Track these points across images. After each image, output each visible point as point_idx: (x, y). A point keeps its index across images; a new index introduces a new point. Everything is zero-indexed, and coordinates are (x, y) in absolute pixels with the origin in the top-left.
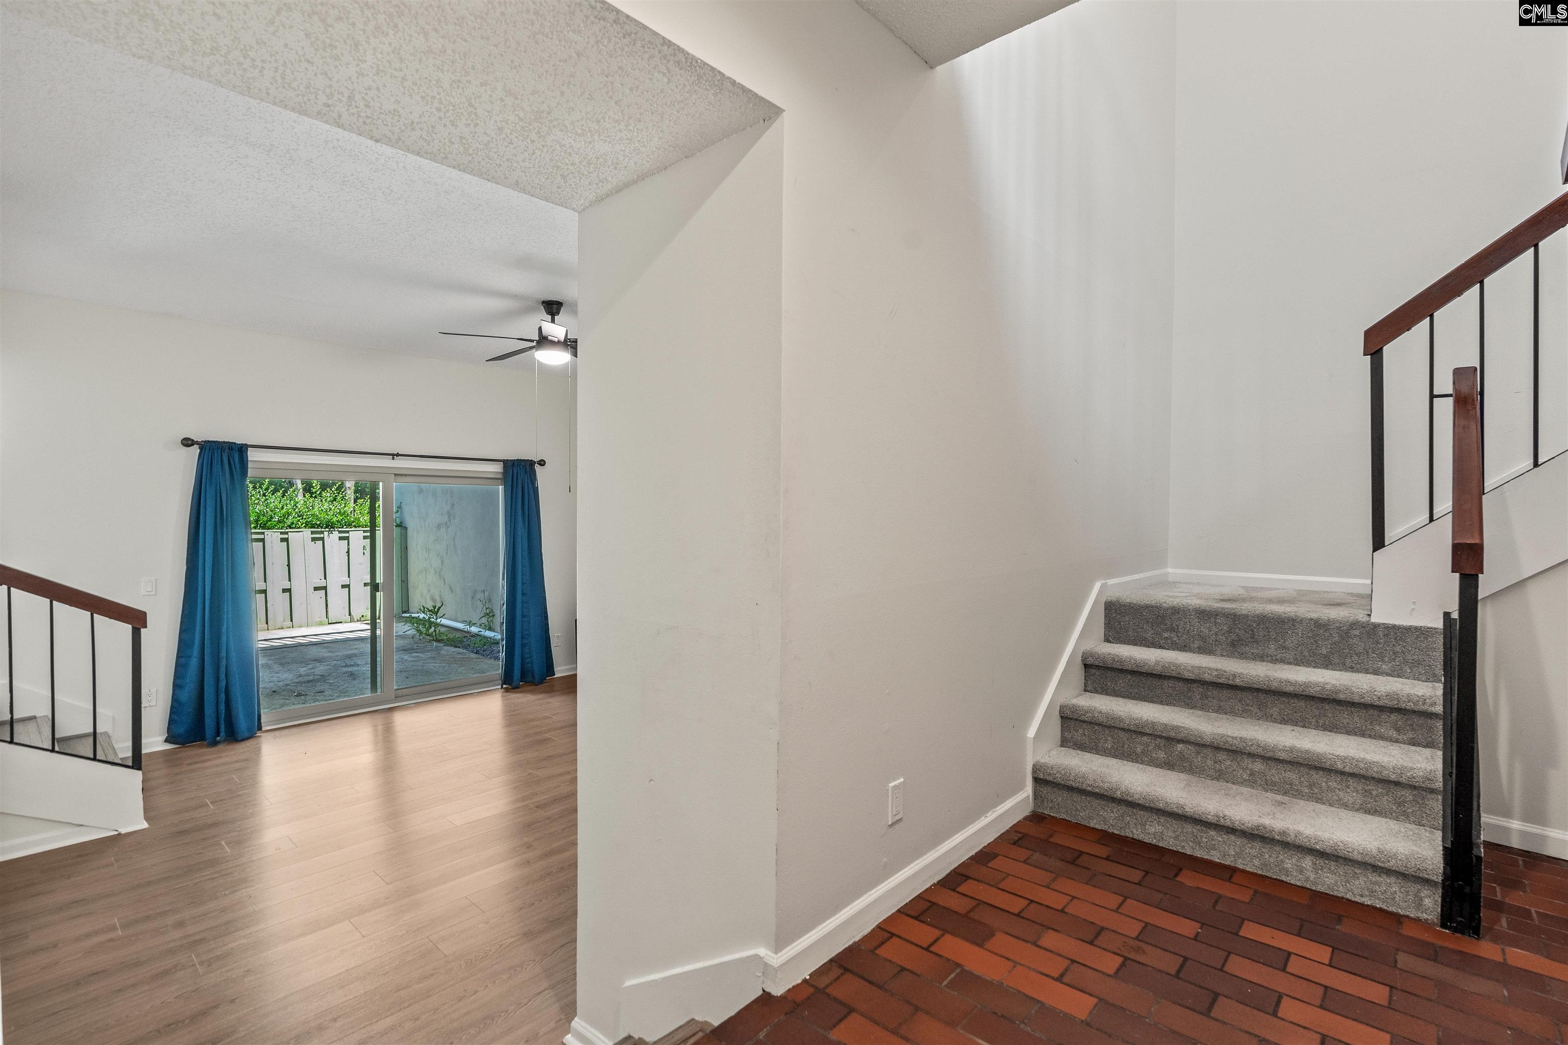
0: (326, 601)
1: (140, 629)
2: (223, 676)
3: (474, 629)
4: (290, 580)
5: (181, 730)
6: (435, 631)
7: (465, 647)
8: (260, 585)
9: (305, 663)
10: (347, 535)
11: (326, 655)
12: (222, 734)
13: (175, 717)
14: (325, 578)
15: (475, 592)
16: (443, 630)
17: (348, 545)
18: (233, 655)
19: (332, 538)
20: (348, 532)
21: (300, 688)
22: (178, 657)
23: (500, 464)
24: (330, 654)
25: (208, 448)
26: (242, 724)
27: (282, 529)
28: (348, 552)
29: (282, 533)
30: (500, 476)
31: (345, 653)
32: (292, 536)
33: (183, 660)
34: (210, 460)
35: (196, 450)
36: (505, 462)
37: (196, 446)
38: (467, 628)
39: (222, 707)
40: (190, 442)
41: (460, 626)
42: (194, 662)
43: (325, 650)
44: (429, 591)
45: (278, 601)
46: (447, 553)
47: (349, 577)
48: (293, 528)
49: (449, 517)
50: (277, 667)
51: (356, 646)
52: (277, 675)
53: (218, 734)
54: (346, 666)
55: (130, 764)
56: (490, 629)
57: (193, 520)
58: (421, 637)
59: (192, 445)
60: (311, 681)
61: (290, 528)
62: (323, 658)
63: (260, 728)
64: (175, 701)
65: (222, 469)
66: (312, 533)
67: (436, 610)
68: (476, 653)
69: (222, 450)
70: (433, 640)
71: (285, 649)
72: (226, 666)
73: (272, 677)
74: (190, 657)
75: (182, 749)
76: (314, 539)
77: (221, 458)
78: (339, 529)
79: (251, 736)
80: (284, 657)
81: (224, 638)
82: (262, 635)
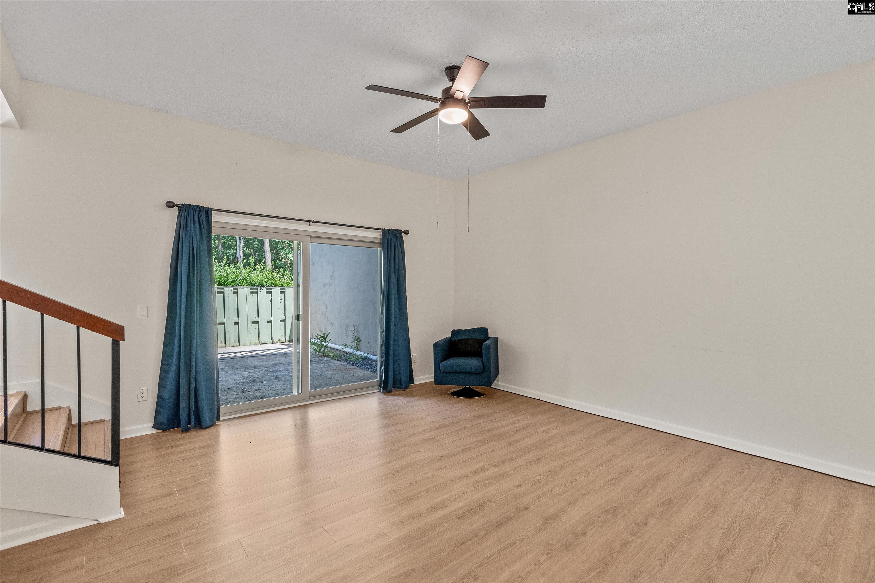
0: (259, 331)
1: (119, 341)
2: (193, 380)
3: (348, 350)
4: (238, 317)
5: (163, 419)
6: (324, 350)
7: (345, 361)
8: (220, 320)
9: (246, 368)
10: (271, 291)
11: (260, 364)
12: (193, 423)
13: (160, 409)
14: (258, 317)
15: (348, 326)
16: (329, 349)
17: (271, 297)
18: (200, 365)
19: (262, 292)
20: (271, 289)
21: (245, 386)
22: (163, 364)
23: (380, 232)
24: (262, 363)
25: (184, 210)
26: (206, 415)
27: (234, 286)
28: (271, 301)
29: (234, 289)
30: (379, 241)
31: (271, 363)
32: (240, 291)
33: (165, 367)
34: (185, 218)
35: (176, 210)
36: (383, 230)
37: (176, 209)
38: (343, 349)
39: (193, 403)
40: (172, 204)
41: (339, 347)
42: (173, 368)
43: (259, 360)
44: (318, 325)
45: (231, 329)
46: (330, 302)
47: (272, 316)
48: (240, 286)
49: (331, 279)
50: (230, 371)
51: (277, 359)
52: (231, 376)
53: (189, 423)
54: (273, 372)
55: (110, 459)
56: (358, 349)
57: (174, 262)
58: (317, 354)
59: (174, 207)
60: (250, 382)
61: (239, 286)
62: (259, 366)
63: (218, 419)
64: (160, 397)
65: (194, 225)
66: (251, 289)
67: (325, 337)
68: (352, 365)
69: (194, 211)
70: (324, 356)
71: (236, 359)
72: (196, 373)
73: (228, 377)
74: (170, 365)
75: (163, 434)
76: (252, 293)
77: (194, 216)
78: (266, 287)
79: (212, 425)
80: (235, 364)
81: (194, 352)
82: (220, 351)
